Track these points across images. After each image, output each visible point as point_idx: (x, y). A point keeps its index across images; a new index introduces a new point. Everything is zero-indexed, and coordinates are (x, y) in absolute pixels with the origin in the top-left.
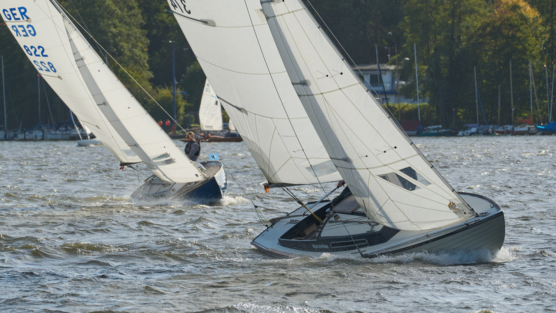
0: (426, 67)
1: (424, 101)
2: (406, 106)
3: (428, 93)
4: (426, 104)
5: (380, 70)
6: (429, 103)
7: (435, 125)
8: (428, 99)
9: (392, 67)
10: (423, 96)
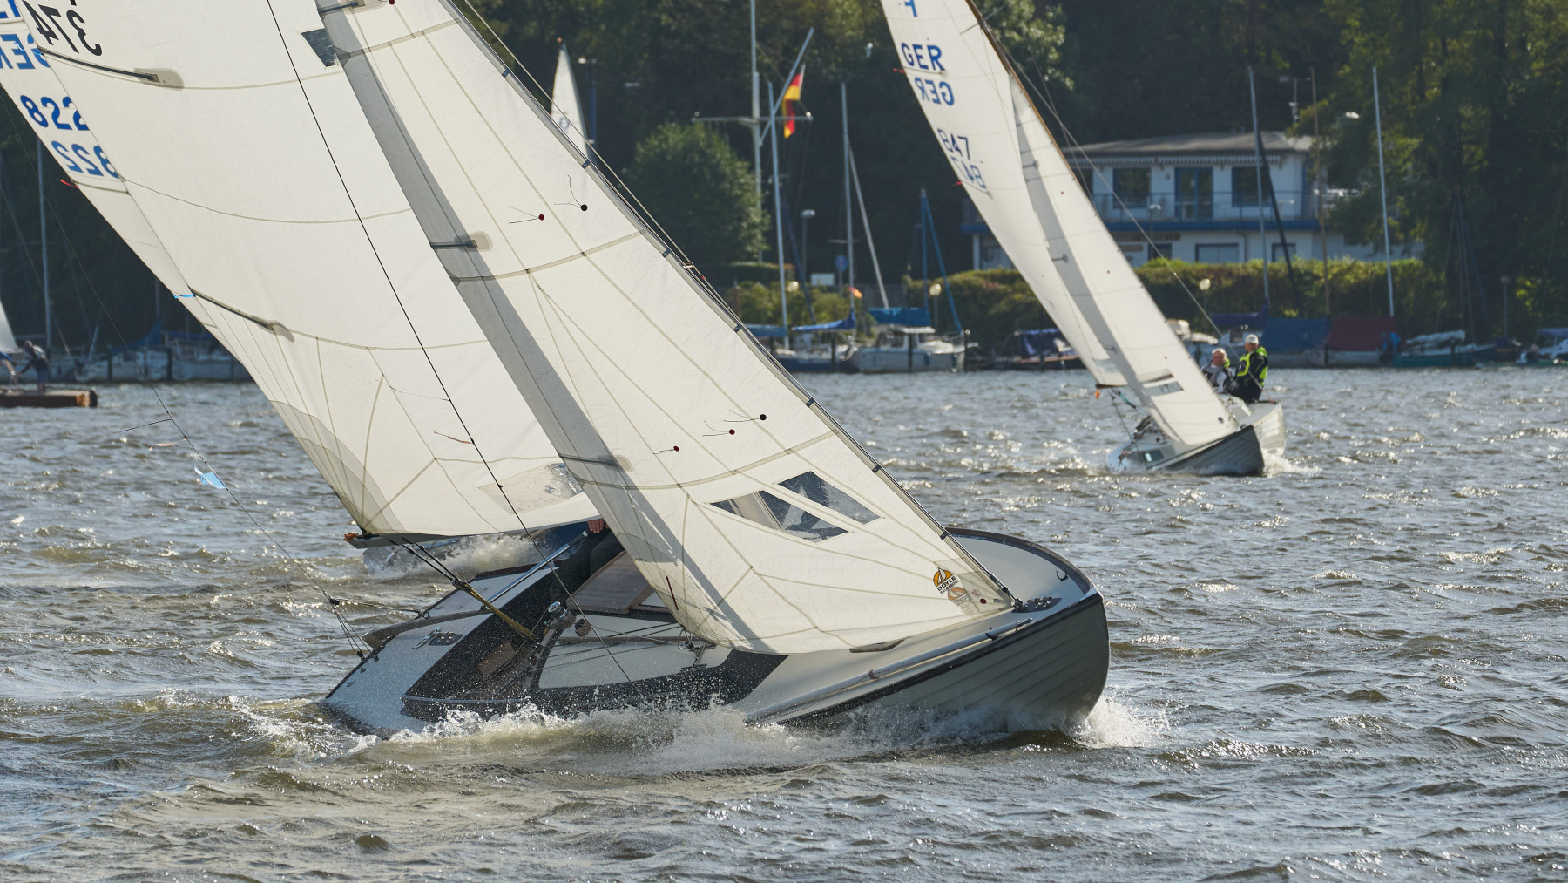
0: (1414, 142)
1: (1407, 253)
2: (1350, 269)
3: (1420, 226)
4: (1413, 260)
5: (1263, 152)
6: (1425, 257)
7: (1442, 330)
8: (1419, 244)
9: (1305, 143)
10: (1402, 237)
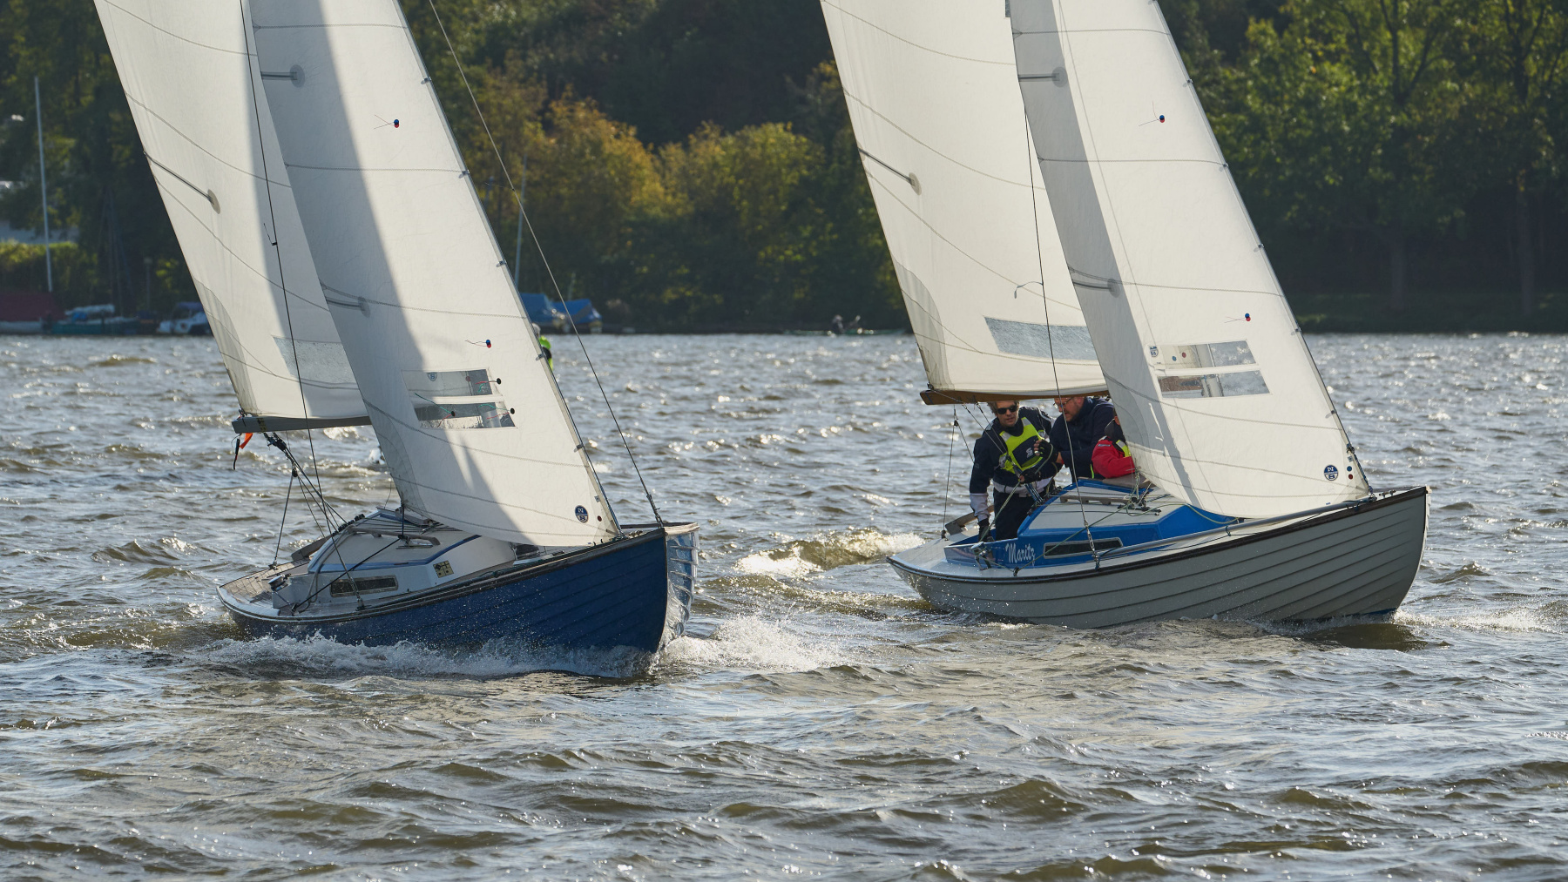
0: (71, 142)
1: (64, 237)
2: (15, 250)
3: (76, 215)
4: (69, 244)
6: (80, 241)
7: (93, 304)
8: (74, 230)
10: (59, 224)
